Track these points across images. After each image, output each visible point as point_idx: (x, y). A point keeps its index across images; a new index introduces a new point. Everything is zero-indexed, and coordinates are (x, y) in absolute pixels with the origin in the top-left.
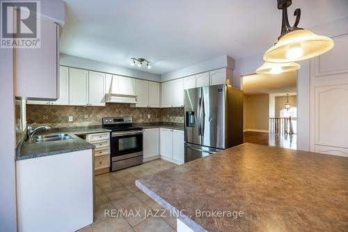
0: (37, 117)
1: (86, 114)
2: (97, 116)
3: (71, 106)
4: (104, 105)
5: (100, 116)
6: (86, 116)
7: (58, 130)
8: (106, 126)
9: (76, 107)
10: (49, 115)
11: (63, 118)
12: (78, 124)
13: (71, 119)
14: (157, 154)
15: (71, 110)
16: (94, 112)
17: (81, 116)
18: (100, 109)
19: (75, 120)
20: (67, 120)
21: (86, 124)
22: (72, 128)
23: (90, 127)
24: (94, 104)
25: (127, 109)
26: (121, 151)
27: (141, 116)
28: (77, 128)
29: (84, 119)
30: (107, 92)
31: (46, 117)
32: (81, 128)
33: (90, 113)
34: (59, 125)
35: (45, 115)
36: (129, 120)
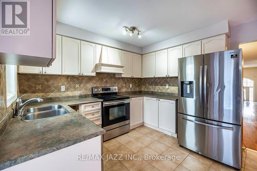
0: (30, 87)
1: (78, 83)
2: (87, 86)
3: (64, 76)
4: (94, 74)
5: (90, 86)
6: (77, 86)
7: (51, 100)
8: (95, 95)
9: (68, 77)
10: (42, 85)
11: (56, 88)
12: (70, 94)
13: (63, 88)
14: (141, 122)
15: (63, 80)
16: (84, 81)
17: (73, 85)
18: (90, 78)
19: (67, 90)
20: (59, 90)
21: (77, 93)
22: (65, 98)
23: (81, 97)
24: (85, 74)
25: (113, 79)
26: (112, 120)
27: (124, 85)
28: (69, 97)
29: (75, 89)
30: (98, 62)
31: (39, 87)
32: (73, 97)
33: (80, 83)
34: (52, 95)
35: (39, 85)
36: (115, 89)
